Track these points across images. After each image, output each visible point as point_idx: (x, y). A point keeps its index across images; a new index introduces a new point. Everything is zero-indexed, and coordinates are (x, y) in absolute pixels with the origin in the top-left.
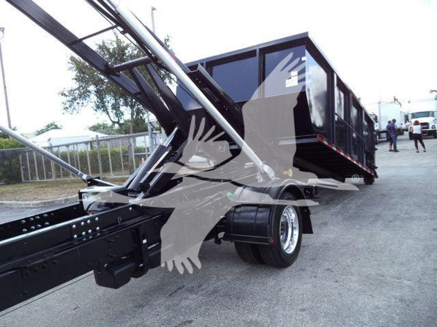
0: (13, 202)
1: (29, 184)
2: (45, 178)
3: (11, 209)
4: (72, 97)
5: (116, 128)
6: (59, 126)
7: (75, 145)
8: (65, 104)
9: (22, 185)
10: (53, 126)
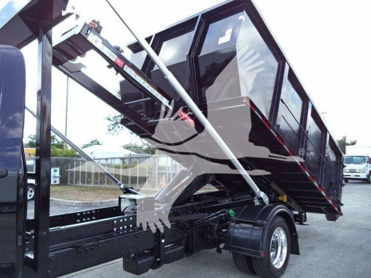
0: (61, 200)
1: (72, 187)
2: (86, 183)
3: (59, 205)
4: (115, 122)
5: (144, 148)
6: (100, 143)
7: (112, 160)
8: (109, 127)
9: (68, 187)
10: (96, 142)
